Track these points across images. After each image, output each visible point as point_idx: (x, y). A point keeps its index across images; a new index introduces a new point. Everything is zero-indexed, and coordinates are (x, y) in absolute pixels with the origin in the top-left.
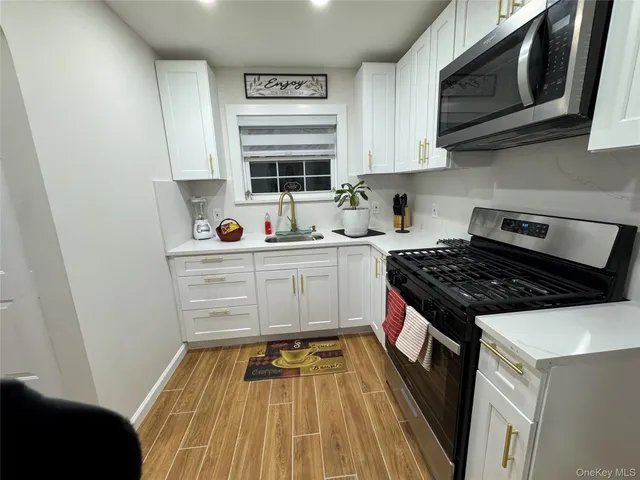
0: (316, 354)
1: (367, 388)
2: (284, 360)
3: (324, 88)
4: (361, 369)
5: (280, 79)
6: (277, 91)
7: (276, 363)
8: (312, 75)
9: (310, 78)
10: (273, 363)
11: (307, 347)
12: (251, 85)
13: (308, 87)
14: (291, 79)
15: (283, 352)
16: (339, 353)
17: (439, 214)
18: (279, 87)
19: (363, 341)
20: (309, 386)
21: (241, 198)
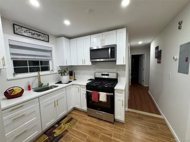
0: (66, 123)
1: (86, 120)
2: (57, 132)
3: (48, 39)
4: (81, 118)
5: (31, 31)
6: (30, 35)
7: (56, 135)
8: (44, 34)
9: (43, 35)
10: (55, 136)
11: (61, 124)
12: (17, 29)
13: (42, 37)
14: (36, 33)
15: (54, 131)
16: (71, 119)
17: (83, 75)
18: (31, 34)
19: (74, 112)
20: (73, 131)
21: (12, 77)
